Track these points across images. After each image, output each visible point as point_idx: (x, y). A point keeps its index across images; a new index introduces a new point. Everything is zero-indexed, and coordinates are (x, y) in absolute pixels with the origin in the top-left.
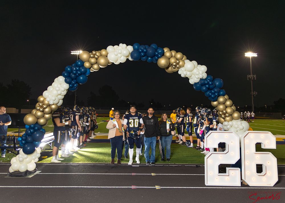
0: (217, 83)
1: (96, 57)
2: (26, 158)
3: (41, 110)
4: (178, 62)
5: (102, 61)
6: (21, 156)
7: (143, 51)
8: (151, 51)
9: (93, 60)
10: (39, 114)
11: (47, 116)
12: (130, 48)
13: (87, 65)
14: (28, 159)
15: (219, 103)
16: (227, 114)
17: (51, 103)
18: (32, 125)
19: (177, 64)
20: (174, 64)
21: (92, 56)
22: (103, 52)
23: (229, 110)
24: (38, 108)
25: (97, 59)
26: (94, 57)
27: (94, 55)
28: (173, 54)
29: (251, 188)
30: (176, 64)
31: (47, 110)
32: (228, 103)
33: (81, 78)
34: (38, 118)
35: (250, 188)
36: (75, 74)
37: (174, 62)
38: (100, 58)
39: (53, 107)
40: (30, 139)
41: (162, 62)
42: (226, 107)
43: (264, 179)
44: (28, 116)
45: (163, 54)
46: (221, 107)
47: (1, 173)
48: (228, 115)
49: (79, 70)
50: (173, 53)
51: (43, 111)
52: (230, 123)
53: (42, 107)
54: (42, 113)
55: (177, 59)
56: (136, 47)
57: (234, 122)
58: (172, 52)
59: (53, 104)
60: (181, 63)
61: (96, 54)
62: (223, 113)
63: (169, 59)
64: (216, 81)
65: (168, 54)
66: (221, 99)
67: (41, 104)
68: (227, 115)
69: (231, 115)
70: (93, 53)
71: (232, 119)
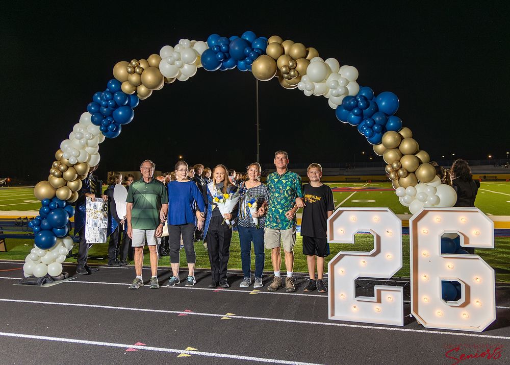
0: (383, 104)
1: (138, 70)
2: (43, 255)
3: (56, 174)
4: (291, 64)
5: (149, 77)
6: (34, 251)
7: (220, 50)
8: (237, 48)
9: (134, 78)
10: (57, 181)
11: (72, 184)
12: (201, 47)
13: (126, 87)
14: (46, 257)
15: (388, 148)
16: (403, 170)
17: (72, 161)
18: (46, 200)
19: (290, 69)
20: (284, 69)
21: (129, 70)
22: (153, 60)
23: (407, 162)
24: (53, 171)
25: (140, 74)
26: (135, 72)
27: (134, 68)
28: (286, 49)
29: (427, 332)
30: (287, 70)
31: (68, 173)
32: (406, 146)
33: (120, 113)
34: (56, 188)
35: (424, 331)
36: (107, 106)
37: (285, 66)
38: (145, 72)
39: (80, 167)
40: (46, 224)
41: (260, 67)
42: (402, 155)
43: (464, 313)
44: (40, 185)
45: (263, 52)
46: (390, 155)
47: (1, 278)
48: (404, 173)
49: (112, 99)
50: (286, 46)
51: (61, 176)
52: (410, 190)
53: (58, 169)
54: (61, 179)
55: (292, 59)
56: (213, 42)
57: (419, 188)
58: (284, 45)
59: (78, 164)
60: (300, 66)
61: (138, 66)
62: (393, 168)
63: (276, 61)
64: (381, 99)
65: (272, 50)
66: (389, 138)
67: (56, 164)
68: (401, 172)
69: (411, 172)
70: (132, 64)
71: (417, 181)
